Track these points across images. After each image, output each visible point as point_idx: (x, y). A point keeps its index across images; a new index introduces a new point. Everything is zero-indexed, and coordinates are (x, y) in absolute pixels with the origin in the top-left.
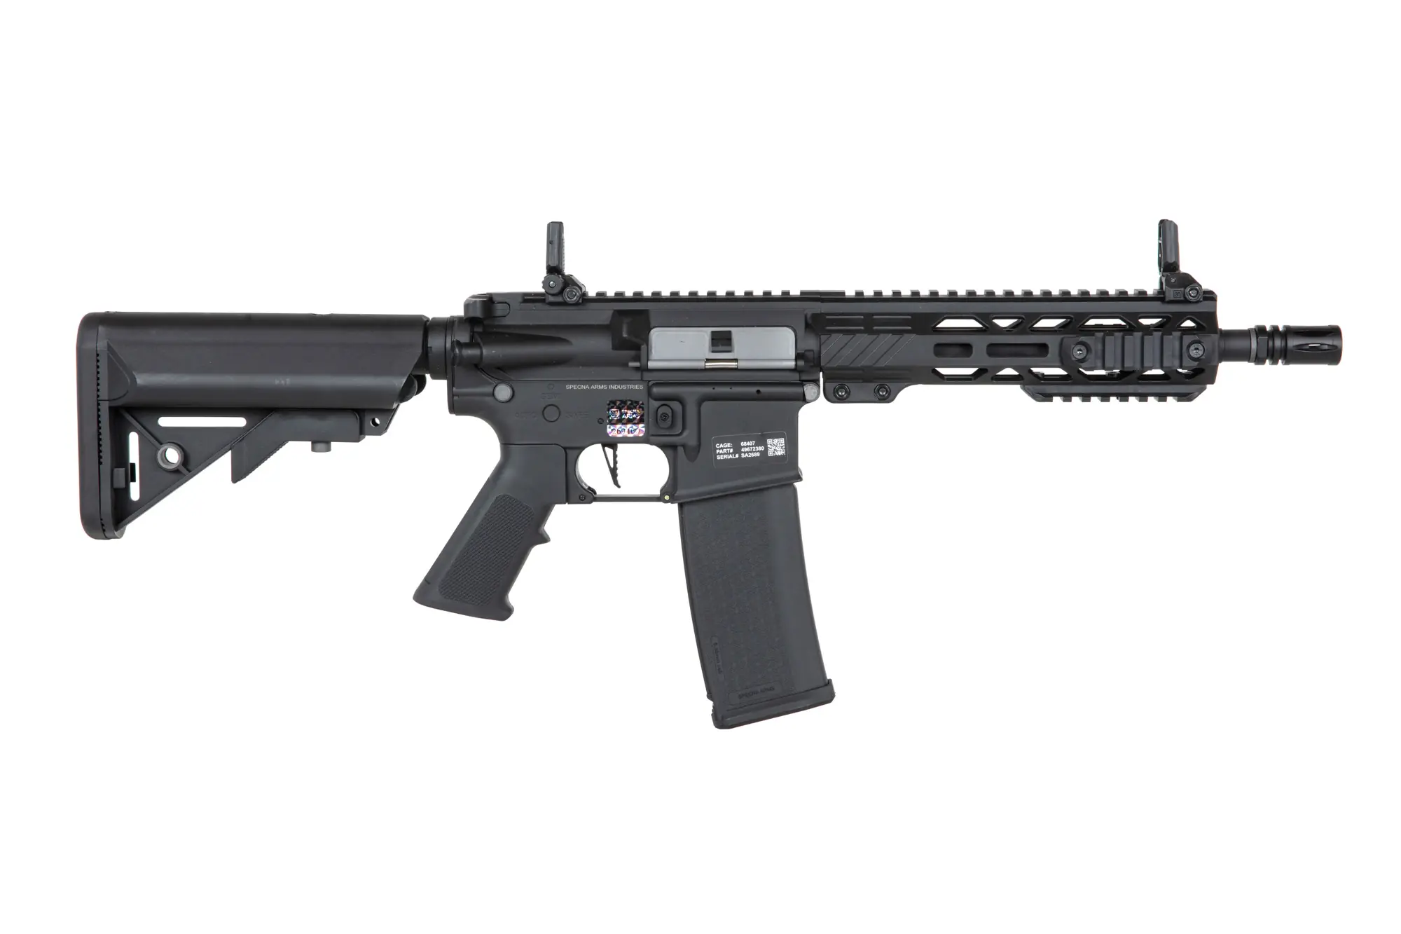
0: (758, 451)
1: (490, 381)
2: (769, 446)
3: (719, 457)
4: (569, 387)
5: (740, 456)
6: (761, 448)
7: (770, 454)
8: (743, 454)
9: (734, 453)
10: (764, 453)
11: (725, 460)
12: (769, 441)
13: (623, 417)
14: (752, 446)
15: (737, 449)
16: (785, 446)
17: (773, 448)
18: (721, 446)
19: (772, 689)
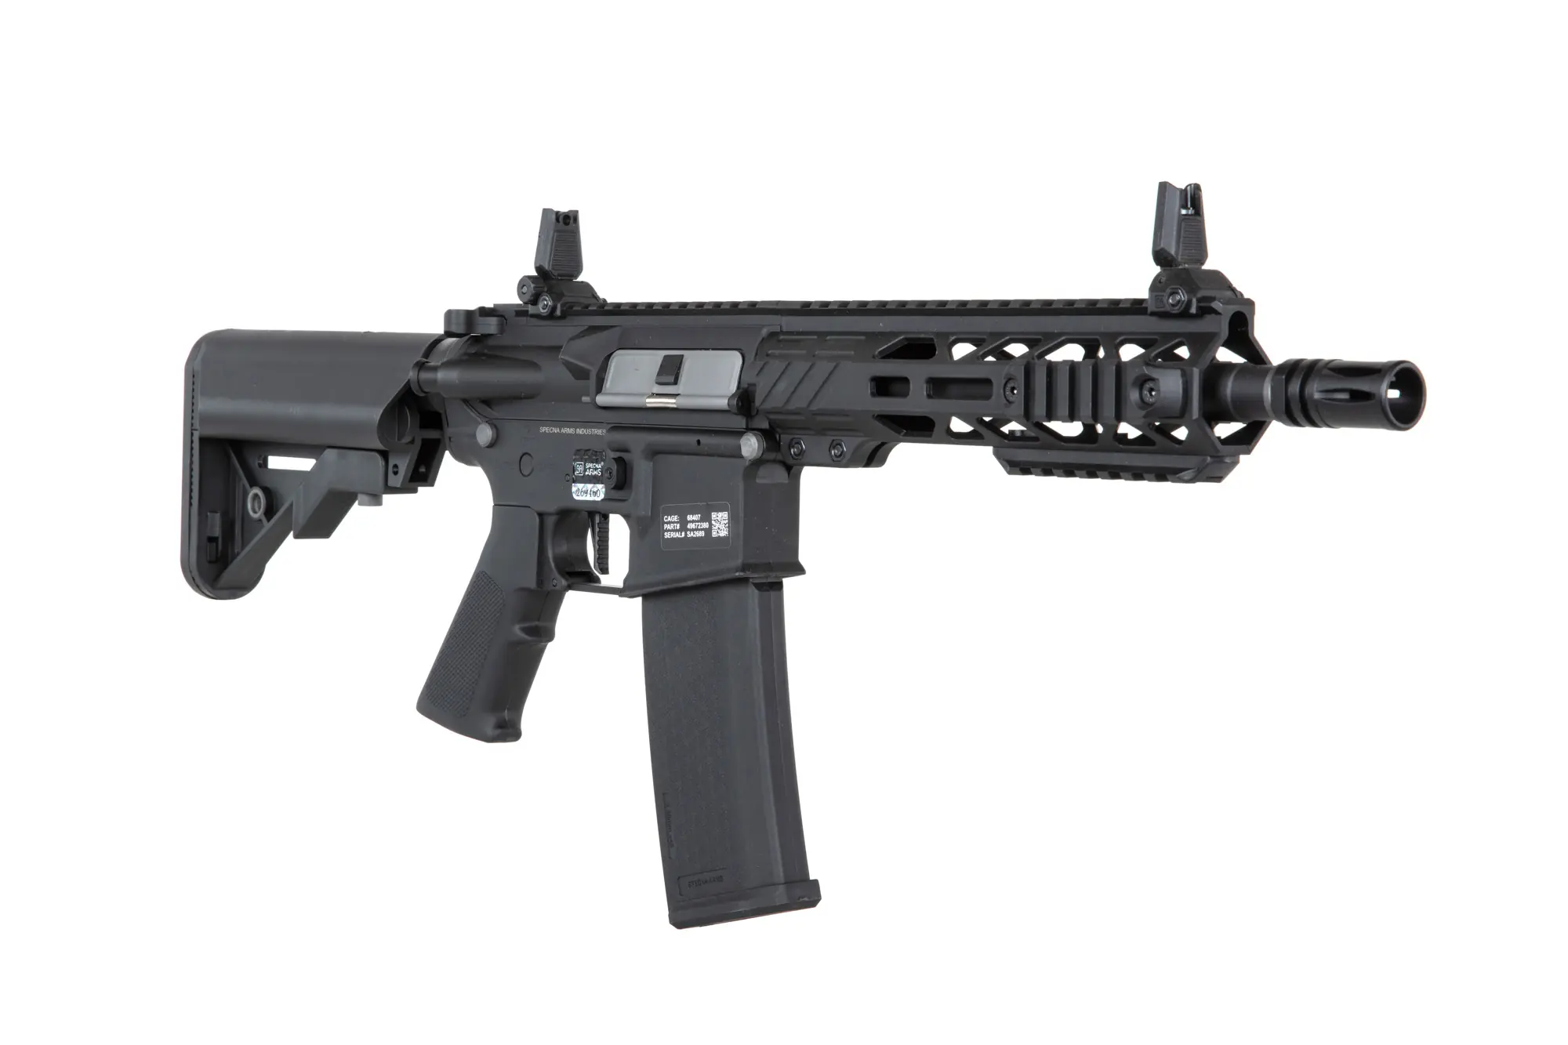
0: (702, 530)
1: (479, 419)
2: (713, 522)
3: (667, 535)
4: (544, 429)
5: (686, 534)
6: (706, 525)
7: (714, 534)
8: (688, 533)
9: (680, 531)
10: (708, 531)
11: (673, 539)
12: (714, 515)
13: (587, 473)
14: (698, 521)
15: (684, 523)
16: (728, 523)
17: (717, 525)
18: (669, 519)
19: (720, 879)
